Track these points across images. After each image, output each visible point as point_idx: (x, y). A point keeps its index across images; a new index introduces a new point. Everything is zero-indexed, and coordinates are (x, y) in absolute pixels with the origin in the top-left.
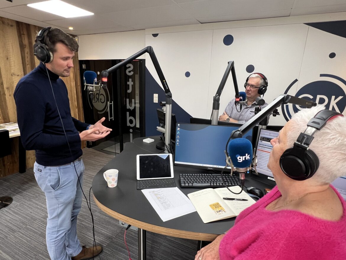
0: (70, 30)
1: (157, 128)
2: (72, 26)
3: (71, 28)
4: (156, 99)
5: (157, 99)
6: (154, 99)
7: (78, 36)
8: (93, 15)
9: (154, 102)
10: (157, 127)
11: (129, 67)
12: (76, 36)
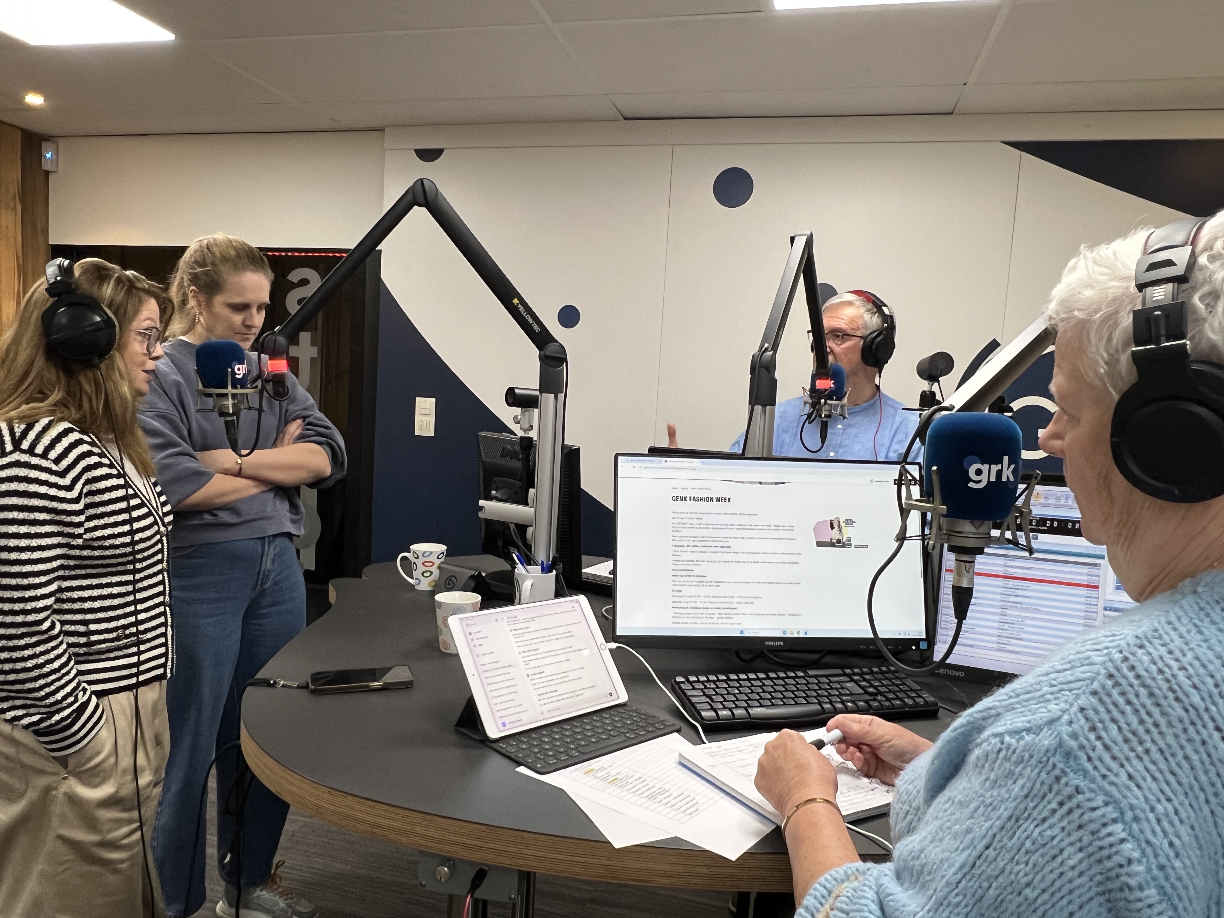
0: (30, 109)
1: (481, 508)
2: (38, 90)
3: (34, 99)
4: (424, 418)
5: (432, 419)
6: (418, 418)
7: (54, 139)
8: (168, 42)
9: (417, 432)
10: (482, 503)
11: (304, 282)
12: (48, 138)
